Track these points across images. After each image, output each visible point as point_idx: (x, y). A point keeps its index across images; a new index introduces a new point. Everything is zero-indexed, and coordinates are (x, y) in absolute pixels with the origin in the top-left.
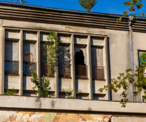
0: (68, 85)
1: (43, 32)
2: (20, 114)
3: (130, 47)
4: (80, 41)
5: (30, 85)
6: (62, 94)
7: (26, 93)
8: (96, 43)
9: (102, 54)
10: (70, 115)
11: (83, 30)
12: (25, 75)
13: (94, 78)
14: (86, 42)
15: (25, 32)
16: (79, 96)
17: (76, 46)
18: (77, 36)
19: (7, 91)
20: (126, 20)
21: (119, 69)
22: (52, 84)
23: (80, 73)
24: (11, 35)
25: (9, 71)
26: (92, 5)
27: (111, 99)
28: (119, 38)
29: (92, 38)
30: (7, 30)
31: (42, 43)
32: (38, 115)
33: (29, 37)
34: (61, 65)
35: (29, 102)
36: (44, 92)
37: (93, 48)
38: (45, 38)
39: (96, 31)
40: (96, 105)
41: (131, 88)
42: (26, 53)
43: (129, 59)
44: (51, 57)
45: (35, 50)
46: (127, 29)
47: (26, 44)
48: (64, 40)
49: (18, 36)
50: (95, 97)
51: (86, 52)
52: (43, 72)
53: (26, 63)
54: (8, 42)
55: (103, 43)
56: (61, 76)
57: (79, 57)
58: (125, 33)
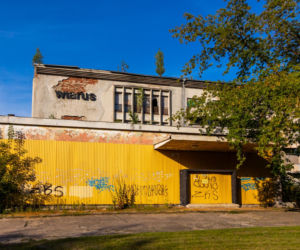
0: (148, 118)
1: (136, 88)
2: (123, 133)
3: (183, 96)
4: (156, 93)
5: (128, 117)
6: (145, 123)
7: (126, 121)
8: (165, 94)
9: (167, 101)
10: (150, 134)
11: (157, 87)
12: (125, 112)
13: (162, 114)
14: (159, 93)
15: (126, 88)
16: (154, 123)
17: (153, 96)
18: (154, 90)
19: (116, 120)
20: (181, 81)
21: (176, 110)
22: (140, 117)
23: (154, 112)
24: (118, 90)
25: (117, 109)
26: (162, 73)
27: (171, 125)
28: (177, 91)
29: (163, 91)
30: (116, 87)
31: (135, 94)
32: (132, 134)
33: (128, 91)
34: (145, 106)
35: (128, 126)
36: (136, 121)
37: (163, 97)
38: (136, 92)
39: (164, 88)
40: (163, 128)
41: (182, 120)
42: (126, 100)
43: (182, 103)
44: (140, 102)
45: (131, 99)
46: (181, 86)
47: (126, 94)
48: (147, 92)
49: (122, 90)
50: (163, 124)
51: (159, 99)
52: (135, 110)
53: (126, 105)
54: (116, 94)
55: (168, 94)
56: (144, 113)
57: (155, 103)
58: (180, 88)
